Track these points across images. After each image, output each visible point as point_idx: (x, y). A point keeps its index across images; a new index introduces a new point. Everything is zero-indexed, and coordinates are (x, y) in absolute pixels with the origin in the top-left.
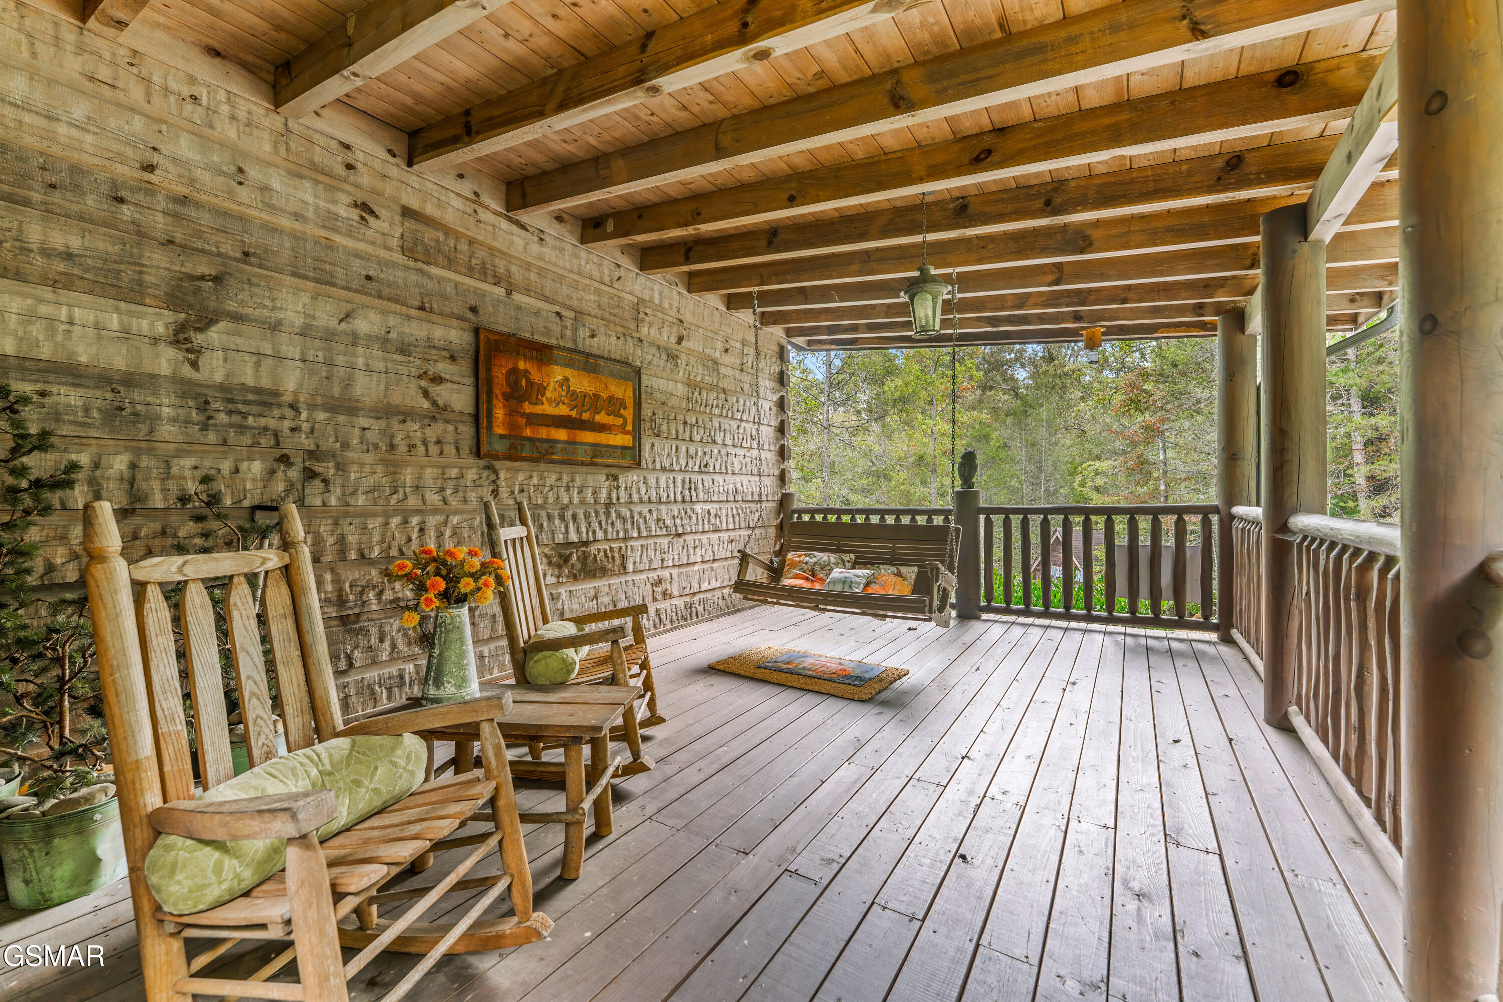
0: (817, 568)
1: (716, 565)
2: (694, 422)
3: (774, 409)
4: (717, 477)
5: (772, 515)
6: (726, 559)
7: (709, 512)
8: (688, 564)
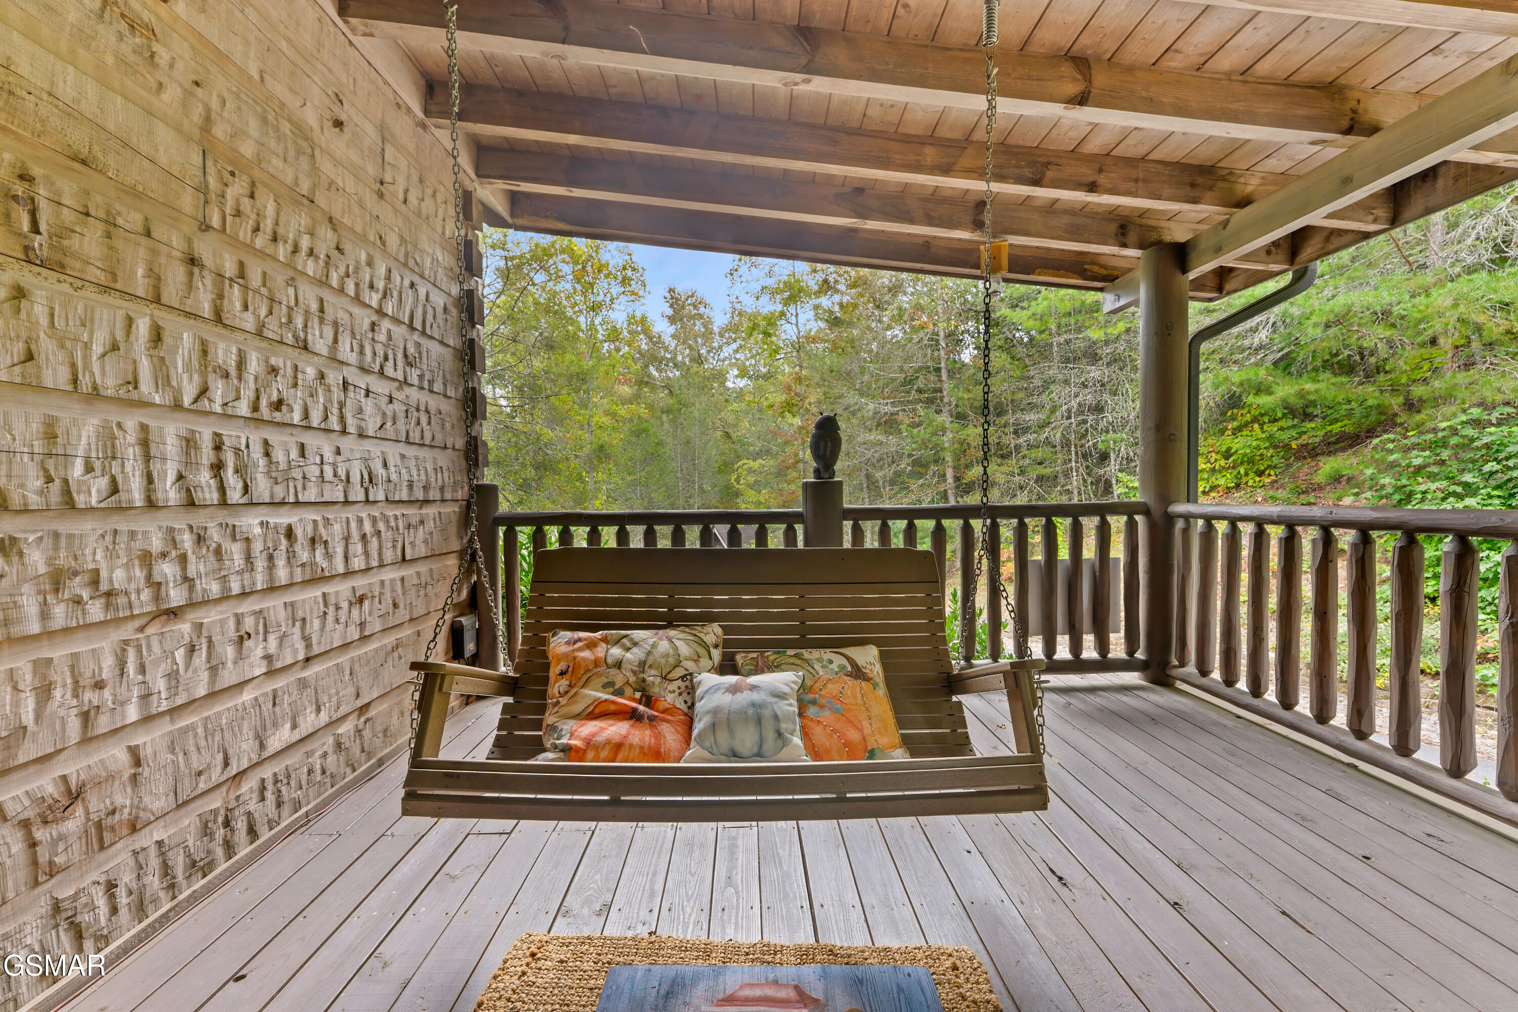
0: (651, 676)
1: (316, 669)
2: (230, 268)
3: (454, 311)
4: (312, 441)
5: (453, 529)
6: (346, 646)
7: (290, 533)
8: (212, 696)
